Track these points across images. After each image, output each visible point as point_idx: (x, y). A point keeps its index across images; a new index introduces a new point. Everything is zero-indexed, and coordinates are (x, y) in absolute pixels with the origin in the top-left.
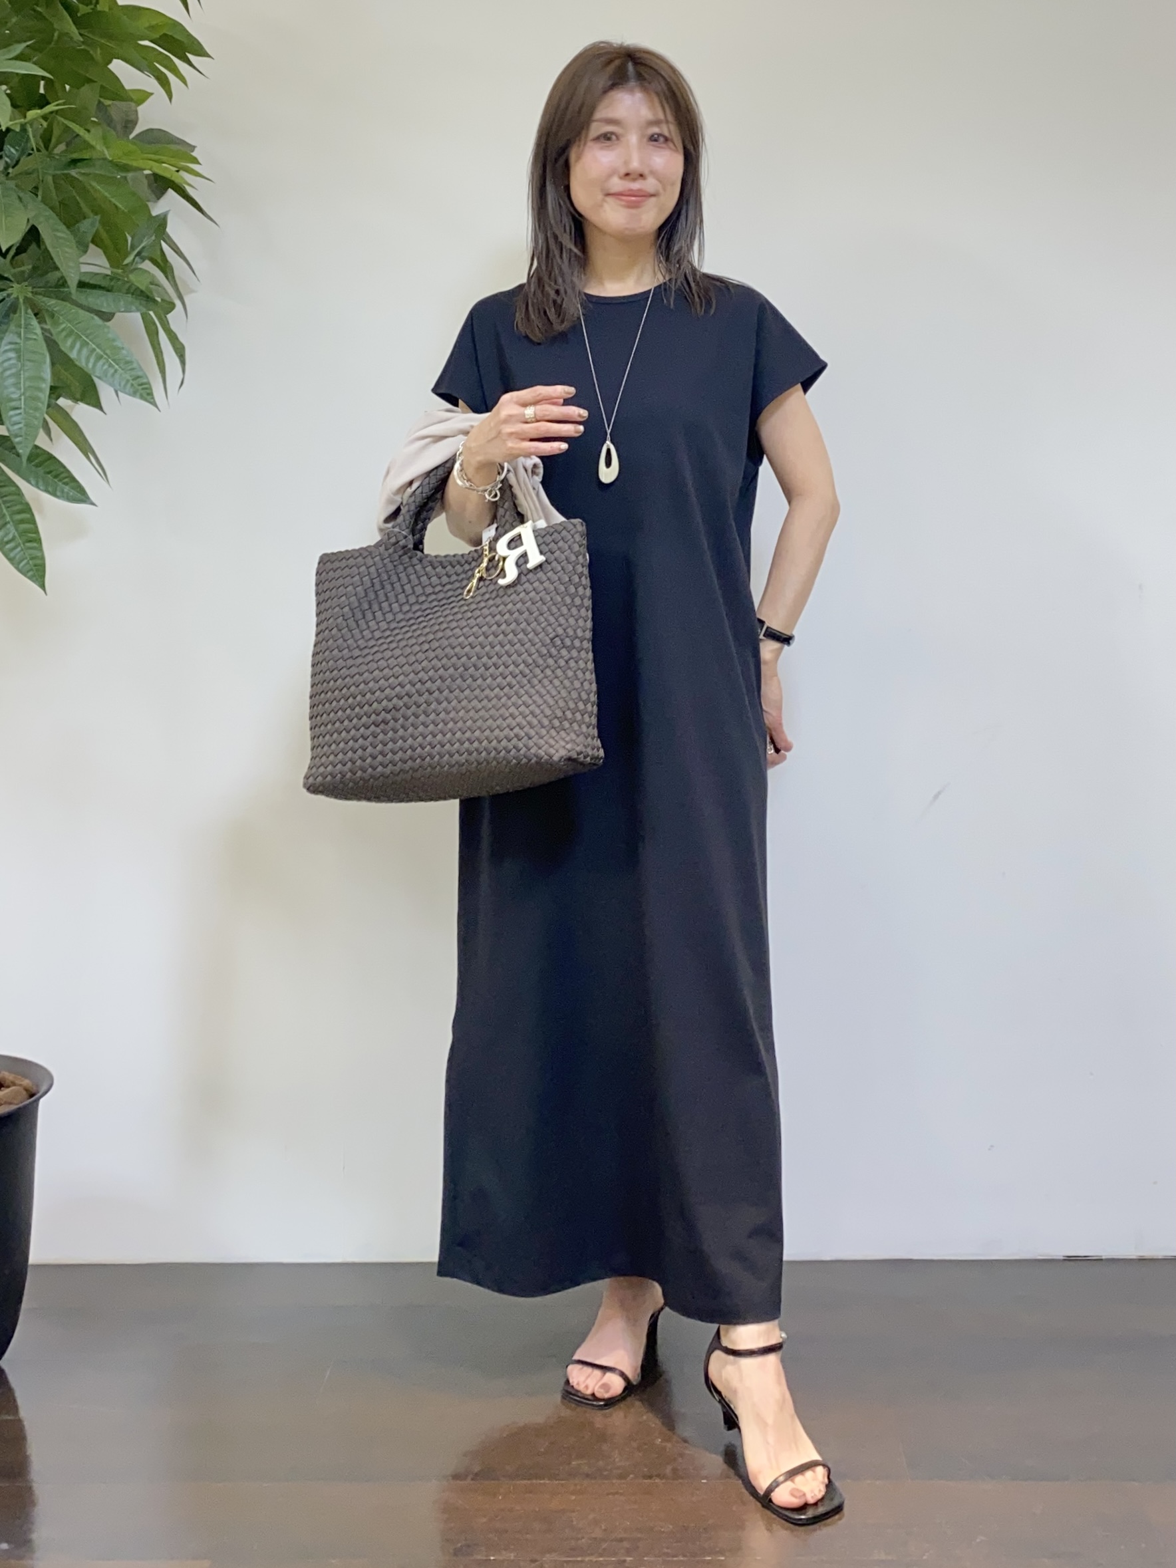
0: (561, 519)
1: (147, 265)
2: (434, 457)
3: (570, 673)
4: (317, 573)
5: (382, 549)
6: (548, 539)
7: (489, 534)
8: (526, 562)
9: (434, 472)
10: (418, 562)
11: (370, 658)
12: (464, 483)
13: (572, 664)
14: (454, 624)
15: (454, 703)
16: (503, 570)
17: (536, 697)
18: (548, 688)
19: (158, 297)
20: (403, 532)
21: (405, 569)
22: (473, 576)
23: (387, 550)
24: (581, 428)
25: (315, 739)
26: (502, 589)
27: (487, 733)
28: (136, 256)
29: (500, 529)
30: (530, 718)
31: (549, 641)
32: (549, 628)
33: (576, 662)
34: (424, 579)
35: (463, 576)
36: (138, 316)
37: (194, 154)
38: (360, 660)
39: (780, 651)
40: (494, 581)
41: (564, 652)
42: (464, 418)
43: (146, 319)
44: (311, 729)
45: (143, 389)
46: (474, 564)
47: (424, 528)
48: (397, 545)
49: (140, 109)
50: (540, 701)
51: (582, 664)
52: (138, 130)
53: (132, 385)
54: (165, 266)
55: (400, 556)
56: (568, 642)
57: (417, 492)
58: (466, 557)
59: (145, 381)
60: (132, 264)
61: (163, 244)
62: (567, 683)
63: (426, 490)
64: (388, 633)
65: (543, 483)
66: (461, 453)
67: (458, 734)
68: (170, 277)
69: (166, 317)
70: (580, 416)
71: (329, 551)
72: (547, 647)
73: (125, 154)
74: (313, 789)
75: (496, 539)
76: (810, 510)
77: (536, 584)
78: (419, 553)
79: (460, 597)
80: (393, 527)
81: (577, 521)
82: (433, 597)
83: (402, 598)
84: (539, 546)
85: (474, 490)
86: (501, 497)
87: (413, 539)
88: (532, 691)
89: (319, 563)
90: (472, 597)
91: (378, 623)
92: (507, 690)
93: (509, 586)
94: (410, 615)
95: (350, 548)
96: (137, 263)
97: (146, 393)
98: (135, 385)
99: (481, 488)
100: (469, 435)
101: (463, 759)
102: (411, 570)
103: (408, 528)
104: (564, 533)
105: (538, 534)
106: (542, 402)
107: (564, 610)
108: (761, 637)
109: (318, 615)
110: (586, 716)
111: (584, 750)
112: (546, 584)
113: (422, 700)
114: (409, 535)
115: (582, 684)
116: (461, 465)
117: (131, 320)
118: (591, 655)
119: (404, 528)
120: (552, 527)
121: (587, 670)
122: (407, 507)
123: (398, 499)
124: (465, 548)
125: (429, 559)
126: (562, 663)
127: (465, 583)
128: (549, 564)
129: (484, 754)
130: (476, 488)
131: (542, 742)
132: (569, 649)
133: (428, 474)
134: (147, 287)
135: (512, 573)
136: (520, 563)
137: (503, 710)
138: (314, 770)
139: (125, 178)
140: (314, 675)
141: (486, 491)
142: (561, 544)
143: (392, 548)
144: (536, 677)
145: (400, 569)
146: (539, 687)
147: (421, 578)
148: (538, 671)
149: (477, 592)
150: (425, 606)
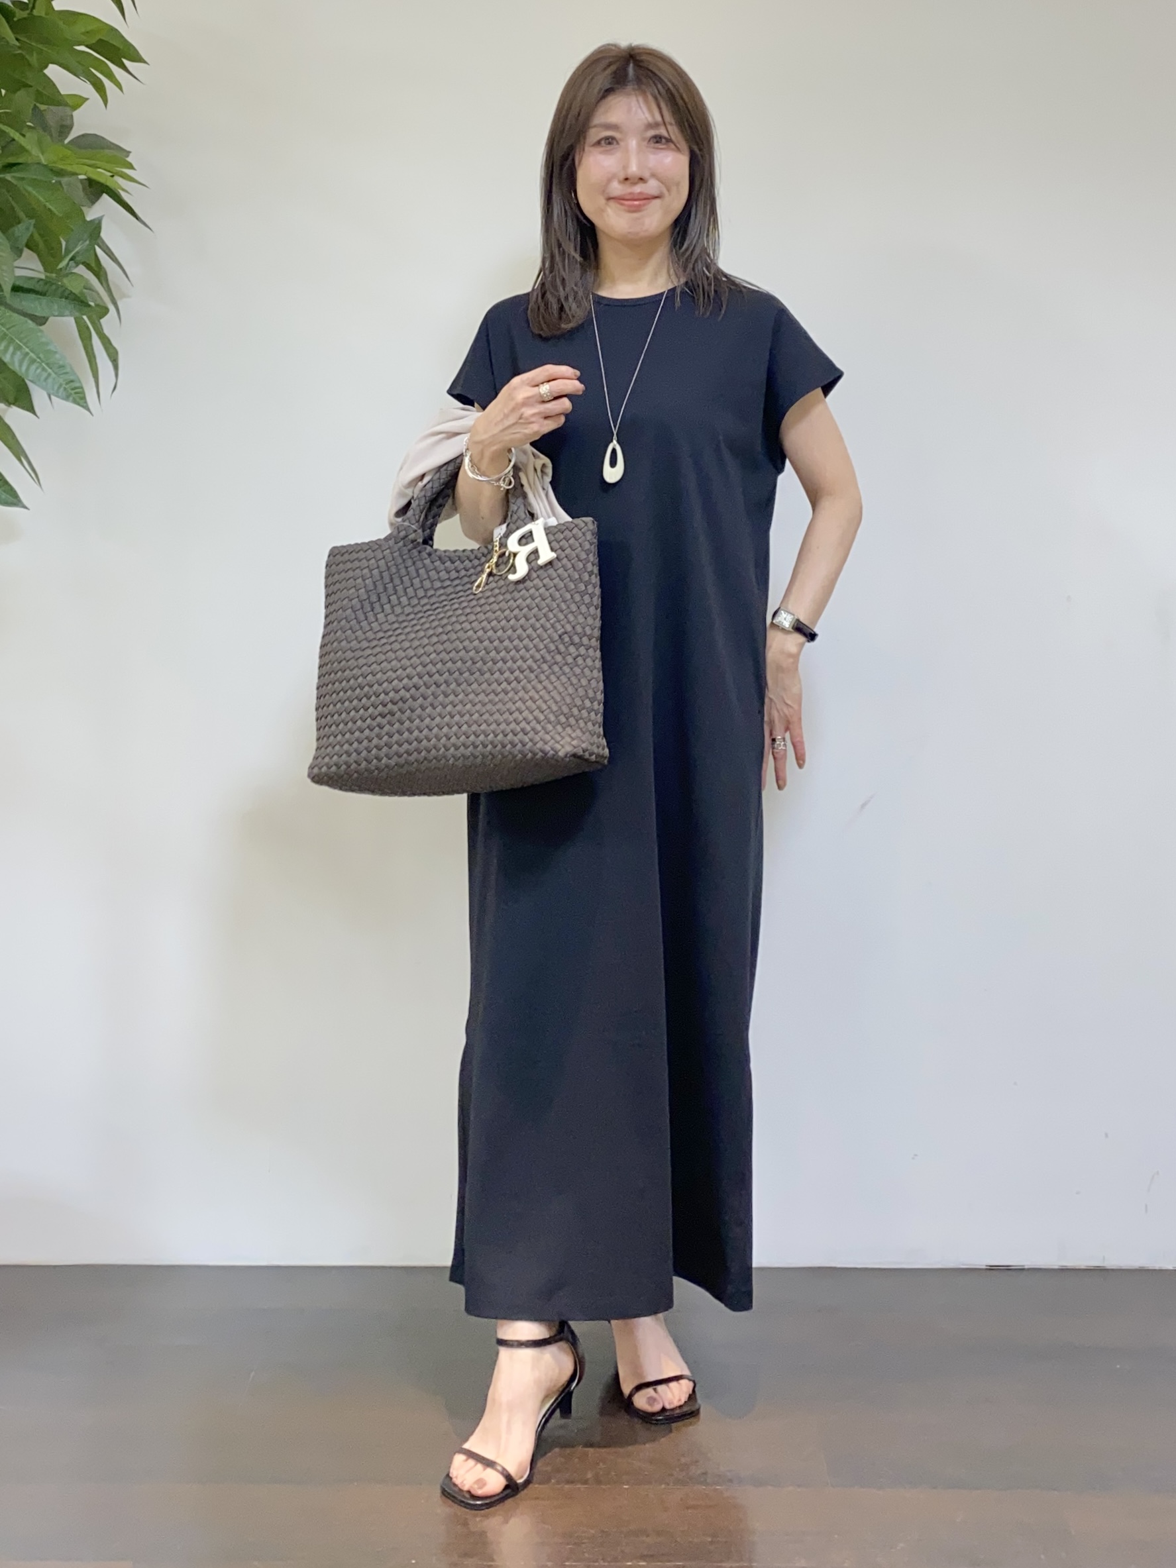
3: (577, 670)
4: (327, 565)
5: (391, 542)
6: (559, 536)
8: (538, 558)
9: (445, 468)
10: (427, 556)
11: (378, 649)
12: (476, 476)
13: (580, 661)
14: (463, 618)
15: (461, 696)
16: (513, 565)
17: (543, 693)
18: (555, 684)
20: (413, 526)
21: (414, 562)
22: (482, 571)
23: (396, 543)
25: (321, 729)
26: (511, 585)
27: (494, 726)
31: (557, 637)
32: (557, 624)
33: (584, 660)
38: (369, 652)
40: (504, 576)
41: (572, 649)
44: (317, 720)
46: (483, 559)
47: (435, 524)
48: (407, 539)
50: (547, 697)
51: (589, 662)
55: (409, 551)
56: (576, 639)
58: (475, 552)
62: (574, 680)
63: (436, 485)
66: (471, 450)
67: (465, 727)
71: (339, 544)
72: (556, 643)
74: (318, 779)
75: (507, 535)
77: (546, 581)
78: (429, 548)
79: (469, 592)
80: (404, 521)
81: (589, 519)
82: (442, 591)
83: (410, 591)
84: (550, 543)
85: (487, 484)
87: (424, 535)
88: (539, 687)
89: (329, 556)
90: (481, 592)
91: (386, 616)
93: (518, 582)
94: (418, 608)
95: (359, 542)
101: (468, 752)
102: (419, 564)
103: (418, 523)
104: (575, 531)
105: (549, 531)
107: (574, 607)
109: (326, 607)
110: (593, 714)
112: (557, 581)
113: (429, 692)
114: (419, 529)
115: (589, 681)
118: (598, 654)
119: (414, 522)
120: (563, 524)
121: (595, 668)
122: (417, 501)
123: (409, 492)
125: (438, 553)
126: (570, 660)
127: (473, 578)
128: (560, 560)
129: (490, 747)
132: (577, 646)
133: (440, 469)
135: (522, 569)
136: (530, 560)
138: (319, 760)
140: (320, 667)
141: (501, 477)
142: (572, 541)
143: (402, 542)
144: (543, 672)
145: (409, 563)
146: (546, 683)
147: (430, 573)
148: (545, 667)
149: (487, 587)
150: (433, 600)
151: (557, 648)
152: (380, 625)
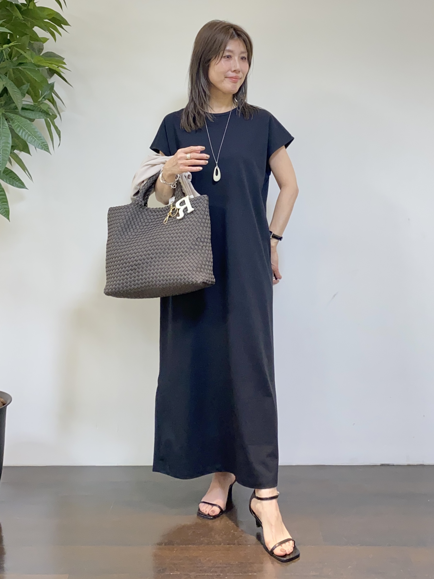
0: (199, 195)
1: (47, 102)
2: (152, 172)
3: (203, 251)
4: (108, 214)
5: (132, 206)
6: (195, 202)
7: (172, 200)
8: (187, 210)
9: (152, 177)
10: (146, 210)
11: (129, 246)
12: (163, 182)
13: (204, 247)
14: (160, 233)
15: (161, 262)
16: (178, 213)
17: (191, 260)
18: (195, 257)
19: (51, 113)
20: (140, 200)
21: (141, 213)
22: (167, 216)
23: (134, 206)
24: (207, 162)
25: (108, 276)
26: (178, 220)
27: (173, 273)
28: (43, 98)
29: (176, 198)
30: (189, 267)
31: (195, 239)
32: (195, 234)
33: (206, 247)
34: (148, 217)
35: (163, 215)
36: (43, 120)
37: (64, 61)
38: (125, 246)
39: (277, 242)
40: (175, 218)
41: (201, 243)
42: (162, 158)
43: (46, 120)
44: (107, 272)
45: (45, 147)
46: (167, 211)
47: (148, 198)
48: (138, 204)
49: (44, 44)
50: (192, 261)
51: (207, 248)
52: (44, 52)
53: (41, 145)
54: (53, 102)
55: (139, 208)
56: (202, 240)
57: (145, 185)
58: (163, 209)
59: (46, 144)
60: (41, 101)
61: (53, 94)
62: (202, 255)
63: (149, 184)
64: (135, 236)
65: (191, 182)
66: (162, 170)
67: (162, 274)
68: (55, 106)
69: (54, 121)
70: (207, 157)
71: (113, 207)
72: (195, 241)
73: (39, 61)
74: (108, 294)
75: (175, 202)
76: (288, 192)
77: (191, 219)
78: (146, 207)
79: (162, 223)
80: (137, 198)
81: (205, 196)
83: (140, 223)
84: (191, 205)
85: (167, 184)
86: (177, 187)
87: (144, 202)
88: (190, 258)
89: (109, 211)
90: (167, 223)
91: (131, 233)
92: (180, 257)
93: (180, 220)
94: (143, 230)
95: (120, 205)
96: (43, 101)
97: (46, 148)
98: (42, 145)
99: (169, 184)
100: (166, 164)
101: (164, 283)
102: (143, 213)
103: (142, 198)
104: (201, 200)
105: (191, 200)
106: (193, 152)
107: (201, 228)
108: (271, 237)
109: (108, 230)
110: (209, 267)
111: (209, 279)
112: (195, 219)
113: (149, 261)
114: (143, 200)
115: (208, 255)
116: (162, 175)
117: (41, 122)
118: (210, 245)
119: (141, 198)
120: (196, 198)
121: (209, 250)
122: (142, 190)
123: (139, 187)
124: (163, 206)
125: (150, 209)
126: (200, 247)
127: (163, 218)
128: (195, 211)
129: (172, 281)
130: (167, 183)
131: (194, 276)
132: (203, 242)
133: (150, 178)
134: (47, 109)
135: (182, 215)
136: (184, 211)
137: (179, 265)
138: (108, 287)
139: (39, 70)
140: (107, 252)
141: (171, 184)
142: (200, 204)
143: (136, 205)
144: (191, 252)
145: (139, 213)
146: (192, 256)
147: (147, 217)
148: (192, 250)
149: (169, 222)
150: (149, 227)
151: (196, 243)
152: (129, 236)
